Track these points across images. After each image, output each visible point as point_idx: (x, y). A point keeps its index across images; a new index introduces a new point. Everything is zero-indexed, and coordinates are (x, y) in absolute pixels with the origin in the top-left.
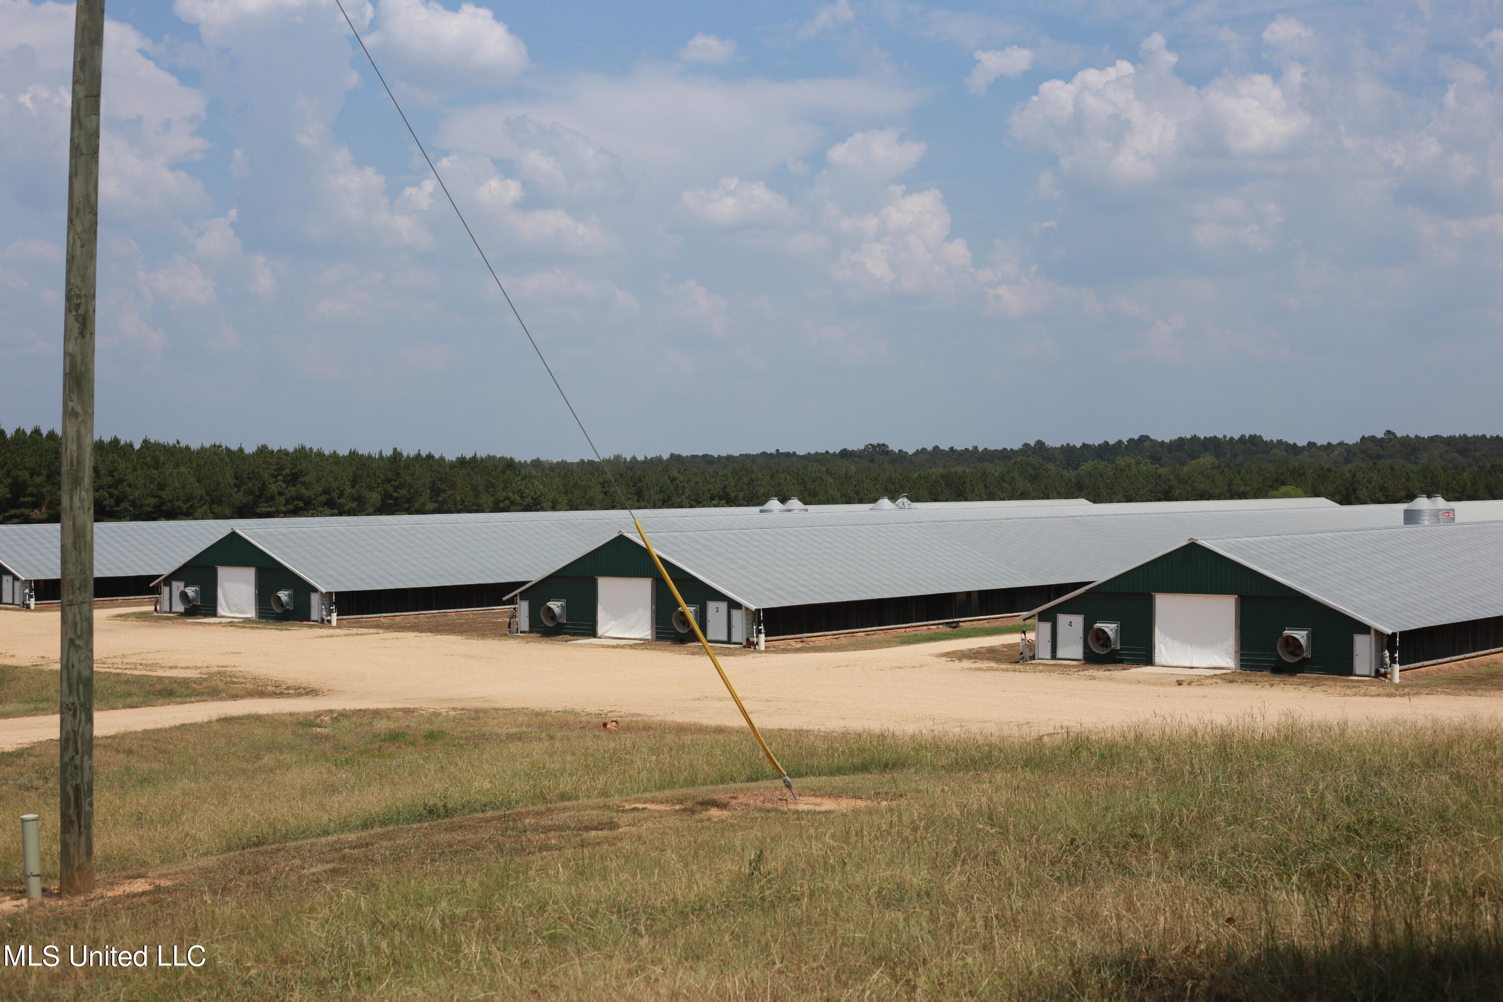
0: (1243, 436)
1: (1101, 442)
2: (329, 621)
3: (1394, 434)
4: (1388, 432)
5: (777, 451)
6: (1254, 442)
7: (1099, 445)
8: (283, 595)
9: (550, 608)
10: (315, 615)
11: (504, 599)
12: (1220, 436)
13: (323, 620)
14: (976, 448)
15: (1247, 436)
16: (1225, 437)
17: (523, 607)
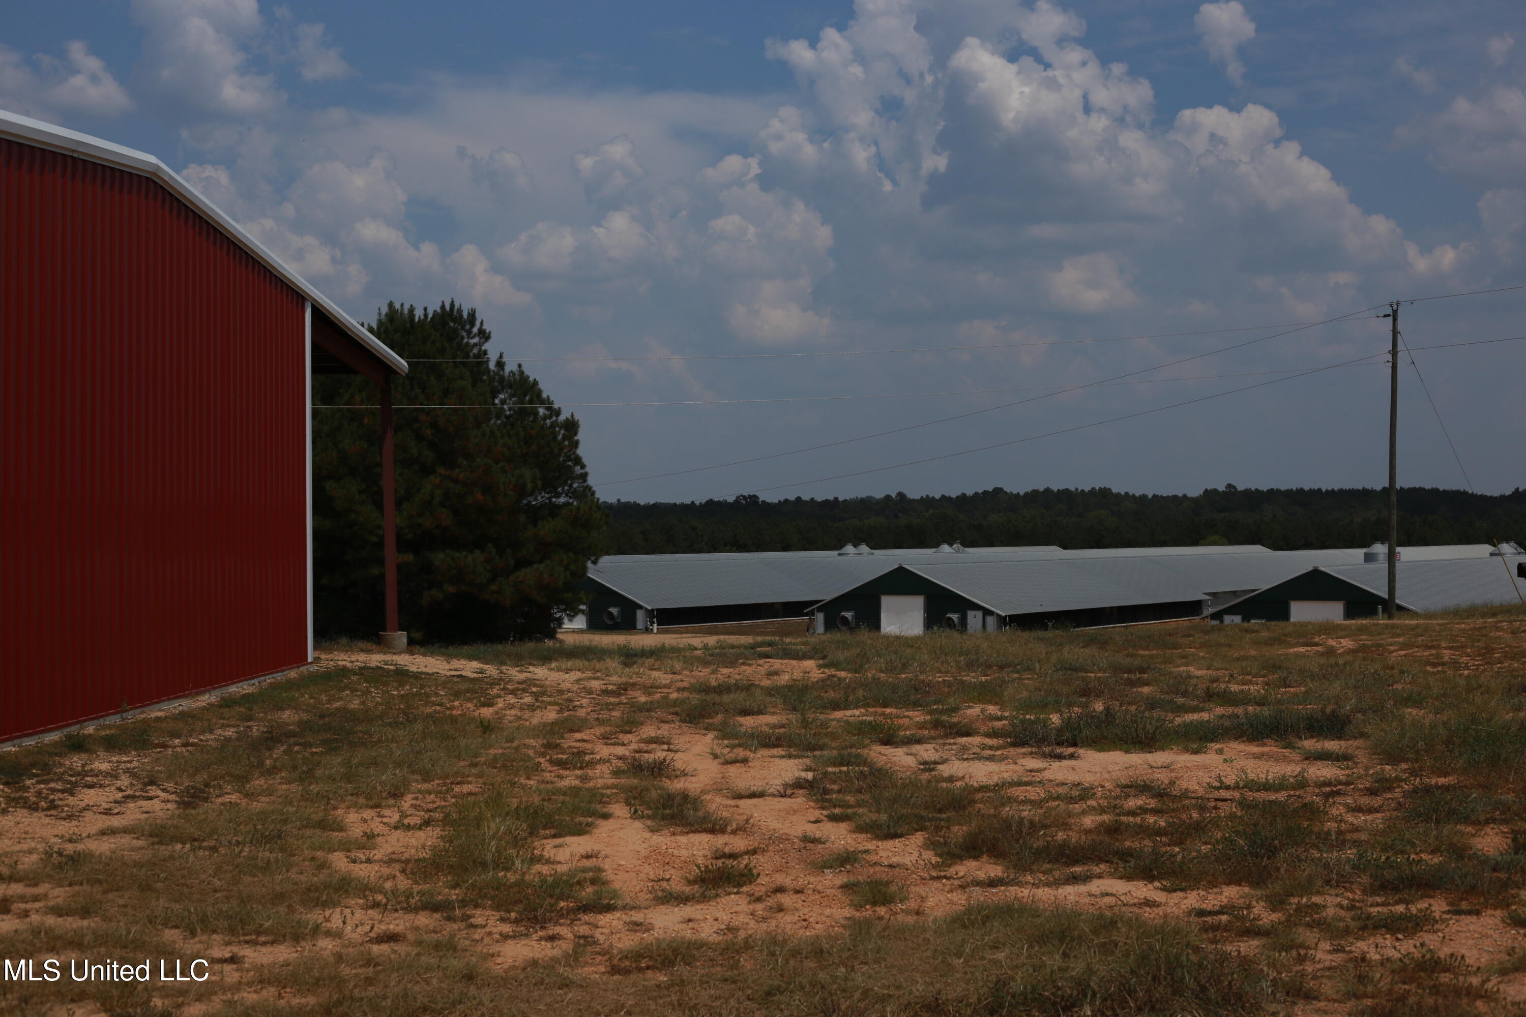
0: (1093, 488)
1: (959, 494)
2: (652, 630)
3: (1234, 487)
4: (1229, 486)
5: (619, 500)
6: (1105, 493)
7: (958, 497)
8: (614, 611)
9: (843, 616)
10: (640, 625)
11: (805, 611)
12: (1072, 489)
13: (647, 629)
14: (836, 499)
15: (1097, 488)
16: (1077, 489)
17: (820, 617)
